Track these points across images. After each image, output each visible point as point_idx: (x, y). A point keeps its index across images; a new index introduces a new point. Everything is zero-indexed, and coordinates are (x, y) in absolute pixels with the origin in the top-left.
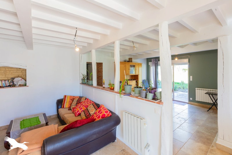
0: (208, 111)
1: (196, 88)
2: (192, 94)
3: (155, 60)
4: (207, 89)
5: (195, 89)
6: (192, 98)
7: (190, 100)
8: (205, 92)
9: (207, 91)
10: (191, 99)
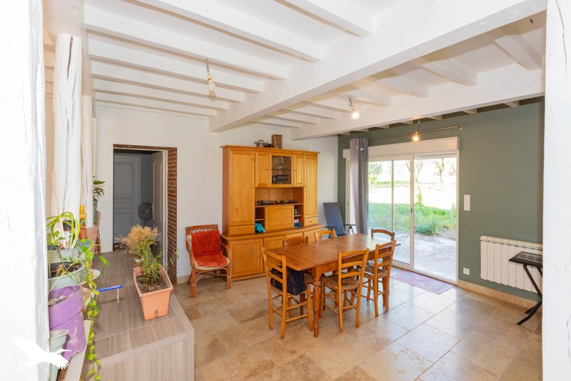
0: (520, 323)
1: (483, 238)
2: (469, 256)
3: (359, 144)
4: (519, 243)
5: (479, 241)
6: (468, 270)
7: (461, 276)
8: (514, 252)
9: (519, 250)
10: (466, 271)
